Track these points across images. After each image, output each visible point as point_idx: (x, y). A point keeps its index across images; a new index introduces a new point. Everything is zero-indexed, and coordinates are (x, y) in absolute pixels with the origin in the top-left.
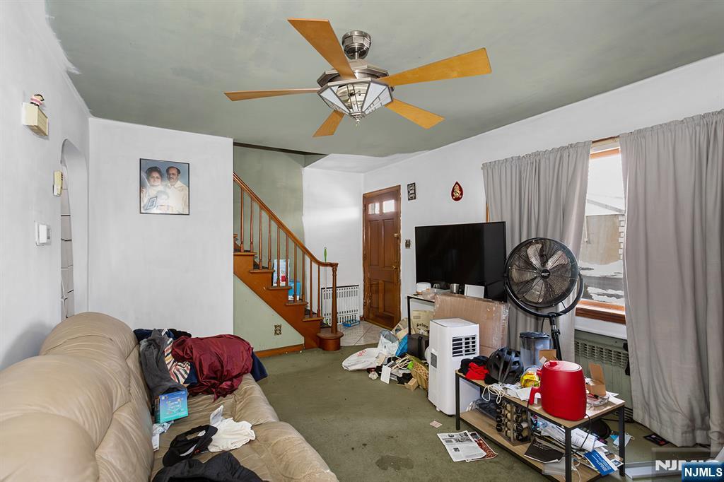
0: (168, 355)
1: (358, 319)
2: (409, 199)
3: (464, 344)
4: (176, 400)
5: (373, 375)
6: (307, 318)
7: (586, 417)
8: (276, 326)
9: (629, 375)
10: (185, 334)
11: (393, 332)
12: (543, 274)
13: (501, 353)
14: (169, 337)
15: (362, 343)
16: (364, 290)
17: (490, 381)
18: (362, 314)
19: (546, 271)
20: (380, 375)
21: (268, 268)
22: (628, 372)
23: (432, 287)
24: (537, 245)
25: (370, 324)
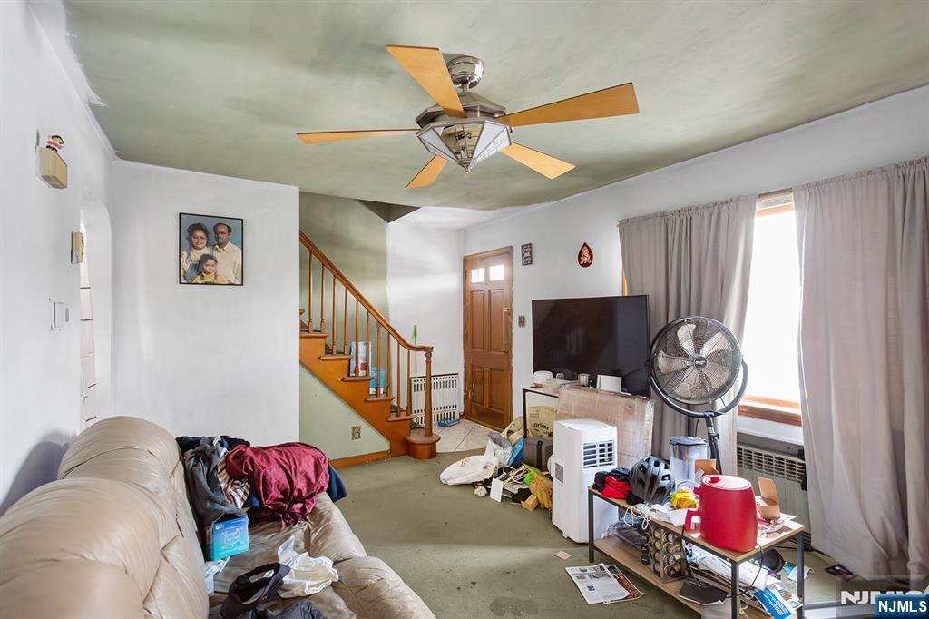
0: (221, 470)
1: (457, 416)
2: (523, 265)
3: (598, 452)
4: (235, 530)
5: (481, 491)
6: (393, 417)
7: (757, 547)
8: (354, 428)
9: (806, 490)
10: (242, 442)
11: (504, 434)
12: (697, 362)
13: (646, 465)
14: (223, 446)
15: (463, 448)
16: (465, 381)
17: (634, 500)
18: (462, 410)
19: (701, 359)
20: (489, 490)
21: (343, 353)
22: (804, 486)
23: (554, 377)
24: (690, 326)
25: (474, 424)
